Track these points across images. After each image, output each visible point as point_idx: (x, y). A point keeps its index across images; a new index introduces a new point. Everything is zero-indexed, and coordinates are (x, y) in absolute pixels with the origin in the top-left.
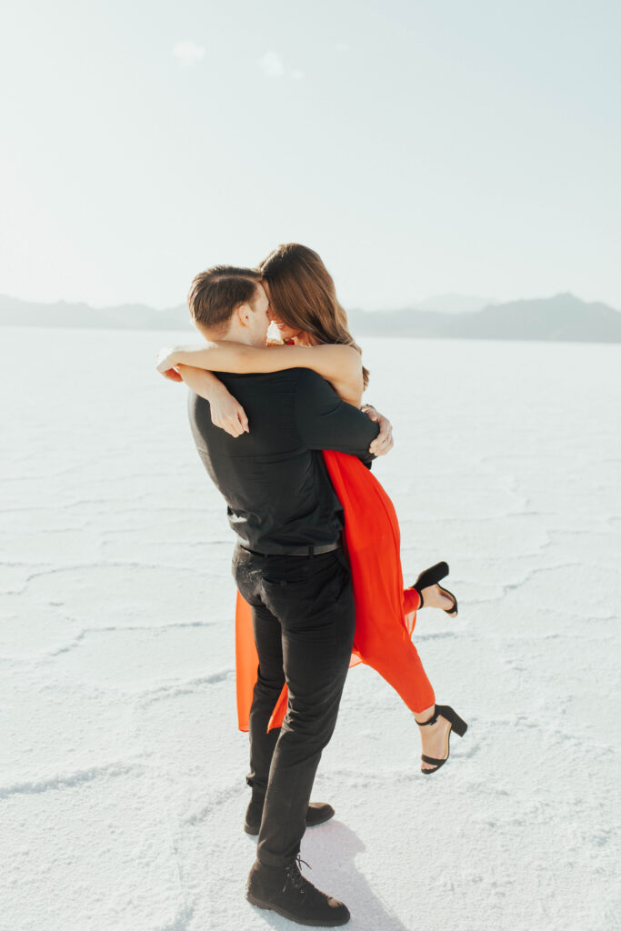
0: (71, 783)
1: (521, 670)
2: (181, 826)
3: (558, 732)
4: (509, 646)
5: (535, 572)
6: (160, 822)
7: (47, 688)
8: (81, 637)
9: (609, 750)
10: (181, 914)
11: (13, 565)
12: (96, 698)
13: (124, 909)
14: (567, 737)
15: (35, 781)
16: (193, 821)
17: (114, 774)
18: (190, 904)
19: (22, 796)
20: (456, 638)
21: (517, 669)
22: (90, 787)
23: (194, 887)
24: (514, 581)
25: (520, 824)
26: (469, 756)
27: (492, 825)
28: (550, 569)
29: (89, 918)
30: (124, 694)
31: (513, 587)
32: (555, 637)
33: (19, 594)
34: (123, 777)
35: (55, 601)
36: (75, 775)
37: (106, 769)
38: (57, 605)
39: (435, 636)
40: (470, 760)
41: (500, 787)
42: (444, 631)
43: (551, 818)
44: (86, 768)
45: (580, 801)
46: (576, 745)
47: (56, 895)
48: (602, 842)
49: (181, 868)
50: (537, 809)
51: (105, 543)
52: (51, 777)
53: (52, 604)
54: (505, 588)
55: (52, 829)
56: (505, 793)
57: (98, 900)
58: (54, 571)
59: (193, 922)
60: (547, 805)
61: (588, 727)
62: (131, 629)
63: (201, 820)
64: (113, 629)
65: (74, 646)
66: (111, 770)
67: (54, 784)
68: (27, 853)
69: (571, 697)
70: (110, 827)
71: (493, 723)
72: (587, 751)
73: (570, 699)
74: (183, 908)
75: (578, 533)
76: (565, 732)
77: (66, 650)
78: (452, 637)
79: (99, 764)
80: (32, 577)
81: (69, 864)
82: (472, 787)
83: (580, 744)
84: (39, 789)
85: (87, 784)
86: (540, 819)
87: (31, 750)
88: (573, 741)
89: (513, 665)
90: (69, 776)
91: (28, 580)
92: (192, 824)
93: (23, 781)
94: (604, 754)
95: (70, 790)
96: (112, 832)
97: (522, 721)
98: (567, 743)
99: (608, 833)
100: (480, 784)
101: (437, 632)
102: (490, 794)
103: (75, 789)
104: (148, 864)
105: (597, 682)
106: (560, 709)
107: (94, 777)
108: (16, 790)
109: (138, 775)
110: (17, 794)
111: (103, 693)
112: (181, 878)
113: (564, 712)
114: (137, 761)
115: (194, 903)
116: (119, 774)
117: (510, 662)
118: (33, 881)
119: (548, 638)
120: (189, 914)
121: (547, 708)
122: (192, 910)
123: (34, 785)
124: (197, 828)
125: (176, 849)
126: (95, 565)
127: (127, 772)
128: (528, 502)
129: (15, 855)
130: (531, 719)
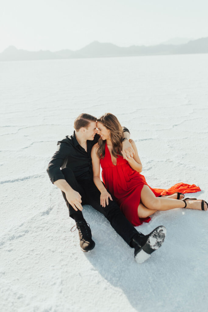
0: (22, 180)
1: (172, 147)
2: (53, 189)
3: (179, 163)
4: (170, 141)
5: (185, 121)
6: (47, 188)
7: (20, 157)
8: (32, 144)
9: (194, 167)
10: (49, 209)
12: (34, 159)
13: (32, 208)
14: (181, 164)
15: (12, 179)
17: (36, 177)
18: (52, 207)
19: (7, 183)
20: (153, 140)
21: (170, 147)
22: (28, 181)
23: (54, 203)
24: (176, 124)
26: (148, 170)
28: (191, 120)
29: (22, 210)
30: (42, 158)
31: (176, 125)
32: (186, 138)
33: (15, 134)
34: (38, 178)
35: (26, 135)
36: (23, 178)
37: (33, 176)
38: (26, 136)
39: (146, 140)
40: (148, 171)
41: (155, 177)
42: (149, 138)
43: (170, 185)
44: (27, 176)
46: (184, 166)
47: (13, 206)
49: (51, 199)
50: (166, 182)
51: (44, 119)
52: (17, 178)
53: (25, 136)
55: (15, 191)
57: (25, 207)
58: (27, 127)
59: (52, 211)
60: (169, 181)
61: (189, 162)
62: (48, 141)
64: (43, 142)
65: (30, 146)
66: (35, 176)
67: (17, 180)
68: (7, 197)
69: (186, 154)
70: (32, 190)
71: (158, 161)
72: (187, 168)
74: (49, 208)
76: (181, 163)
77: (27, 147)
78: (152, 140)
79: (31, 175)
80: (20, 129)
81: (19, 199)
83: (185, 166)
84: (13, 181)
85: (27, 180)
86: (166, 185)
87: (12, 172)
88: (183, 165)
89: (170, 146)
90: (22, 178)
91: (19, 130)
92: (57, 189)
93: (8, 180)
94: (192, 168)
95: (22, 182)
96: (33, 191)
97: (168, 161)
98: (181, 166)
100: (149, 177)
101: (147, 138)
102: (152, 179)
103: (23, 181)
104: (41, 198)
105: (197, 150)
106: (182, 157)
107: (29, 178)
108: (6, 182)
109: (43, 177)
110: (6, 183)
111: (36, 158)
112: (50, 201)
113: (183, 158)
114: (43, 174)
115: (53, 207)
116: (37, 177)
117: (169, 145)
118: (7, 203)
119: (184, 139)
120: (51, 209)
121: (177, 157)
122: (52, 208)
123: (11, 180)
124: (58, 190)
125: (50, 194)
126: (40, 125)
127: (40, 177)
129: (3, 197)
130: (171, 160)
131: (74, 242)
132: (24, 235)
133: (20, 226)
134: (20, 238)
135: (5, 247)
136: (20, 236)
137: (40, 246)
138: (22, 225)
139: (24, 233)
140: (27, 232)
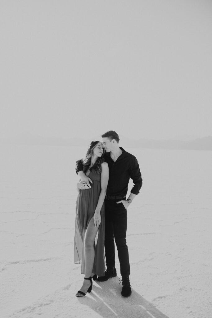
0: (45, 260)
14: (179, 257)
16: (74, 269)
25: (159, 274)
26: (150, 260)
27: (151, 274)
32: (185, 235)
39: (150, 234)
45: (177, 271)
48: (179, 279)
56: (157, 268)
63: (76, 269)
67: (41, 260)
84: (37, 261)
99: (181, 277)
108: (31, 261)
113: (180, 252)
120: (70, 285)
122: (71, 285)
131: (89, 311)
132: (50, 303)
133: (47, 297)
134: (47, 306)
135: (36, 311)
136: (47, 304)
137: (63, 312)
138: (48, 296)
139: (50, 302)
140: (52, 301)
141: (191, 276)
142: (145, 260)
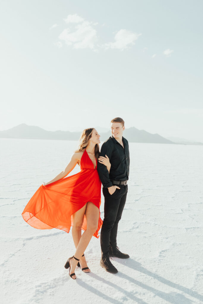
0: (54, 235)
5: (141, 197)
11: (7, 199)
14: (156, 224)
24: (137, 199)
26: (137, 228)
31: (137, 200)
41: (145, 232)
48: (167, 238)
54: (135, 200)
56: (146, 233)
66: (62, 232)
73: (156, 219)
75: (150, 189)
76: (156, 223)
82: (139, 232)
89: (142, 214)
90: (53, 234)
98: (157, 225)
106: (154, 220)
113: (155, 221)
117: (141, 213)
121: (151, 220)
128: (135, 183)
130: (148, 222)
141: (174, 236)
142: (134, 228)
